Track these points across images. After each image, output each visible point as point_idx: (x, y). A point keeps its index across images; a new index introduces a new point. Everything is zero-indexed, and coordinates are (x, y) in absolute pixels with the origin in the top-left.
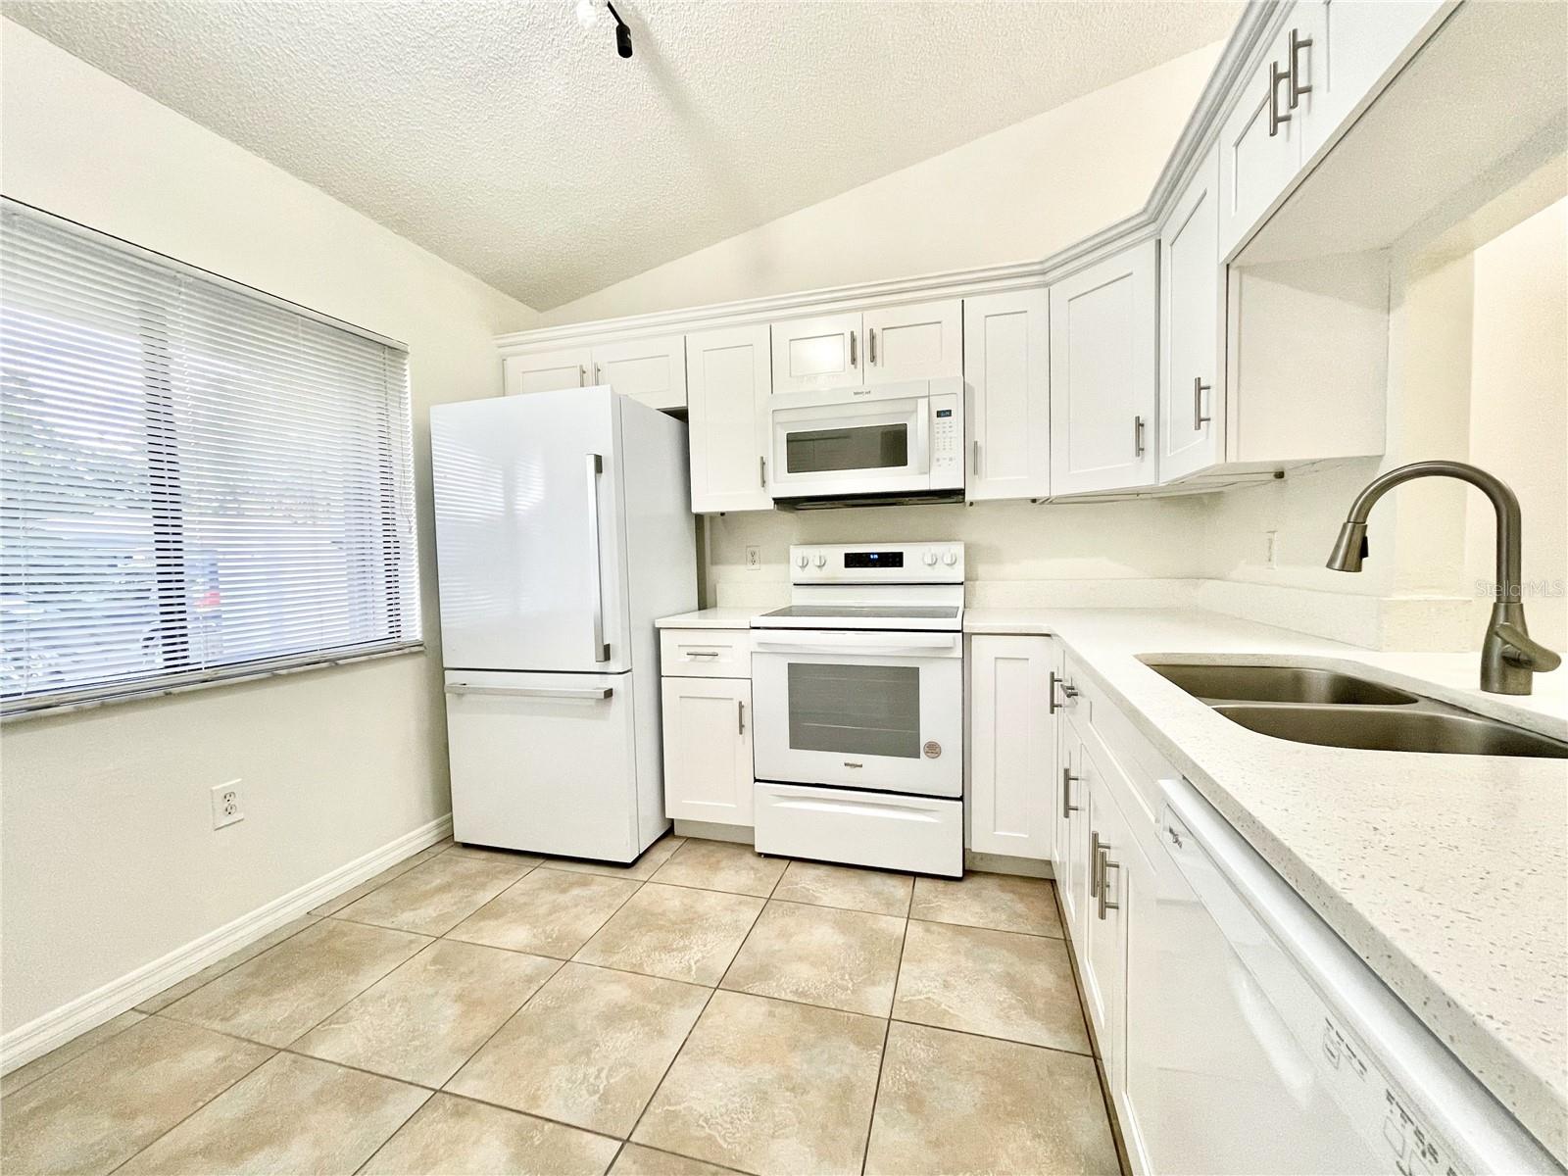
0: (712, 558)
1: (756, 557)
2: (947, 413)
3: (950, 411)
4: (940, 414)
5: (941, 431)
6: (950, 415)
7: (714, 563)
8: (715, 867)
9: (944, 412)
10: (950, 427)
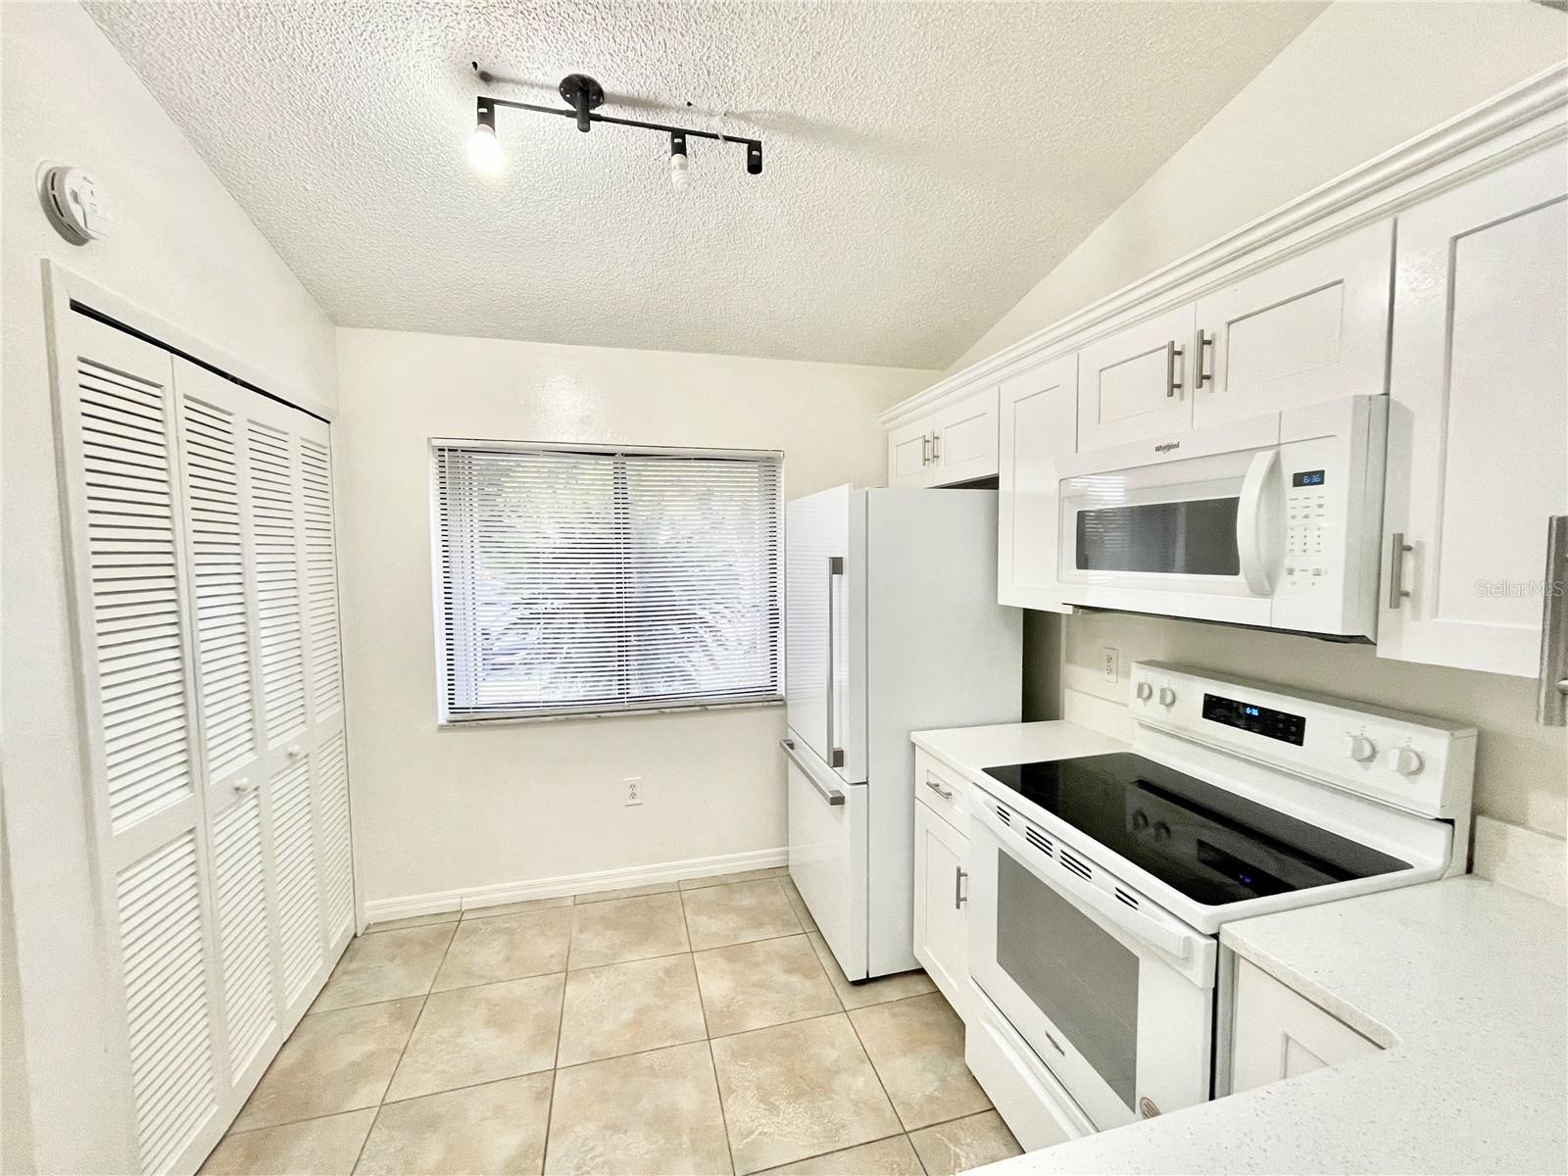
0: (1067, 655)
1: (1113, 666)
2: (1314, 478)
3: (1321, 473)
4: (1300, 480)
5: (1300, 512)
6: (1322, 482)
7: (1069, 660)
8: (910, 1048)
9: (1310, 474)
10: (1320, 506)
